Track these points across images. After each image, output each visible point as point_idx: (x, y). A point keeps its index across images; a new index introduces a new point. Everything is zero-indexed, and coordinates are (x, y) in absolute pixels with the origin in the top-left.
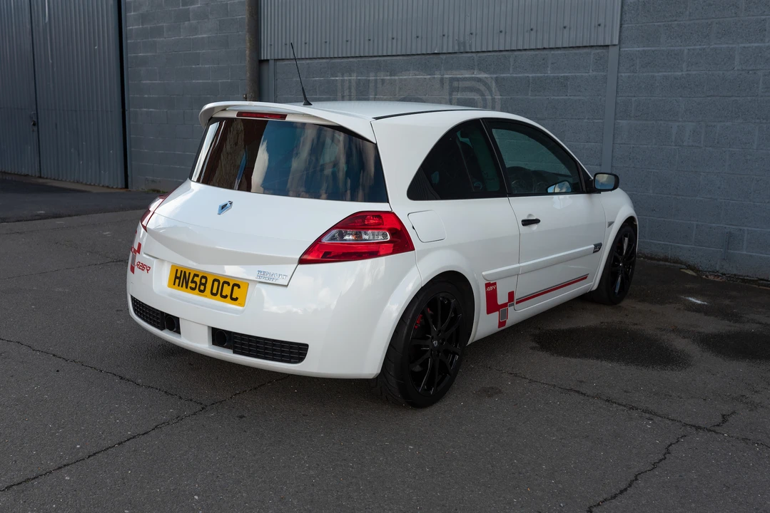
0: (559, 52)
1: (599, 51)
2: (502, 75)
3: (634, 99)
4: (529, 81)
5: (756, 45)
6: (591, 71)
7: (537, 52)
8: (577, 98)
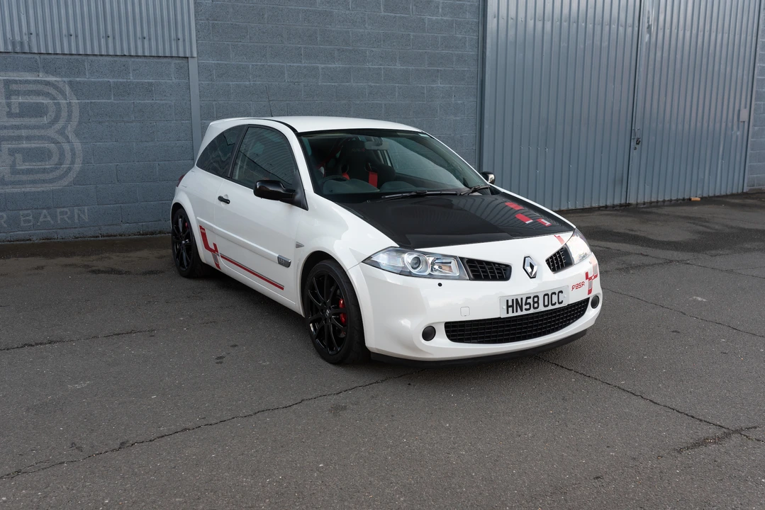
0: (140, 60)
1: (178, 61)
2: (78, 79)
3: (214, 103)
4: (110, 86)
5: (297, 64)
6: (173, 78)
7: (116, 59)
8: (164, 102)
